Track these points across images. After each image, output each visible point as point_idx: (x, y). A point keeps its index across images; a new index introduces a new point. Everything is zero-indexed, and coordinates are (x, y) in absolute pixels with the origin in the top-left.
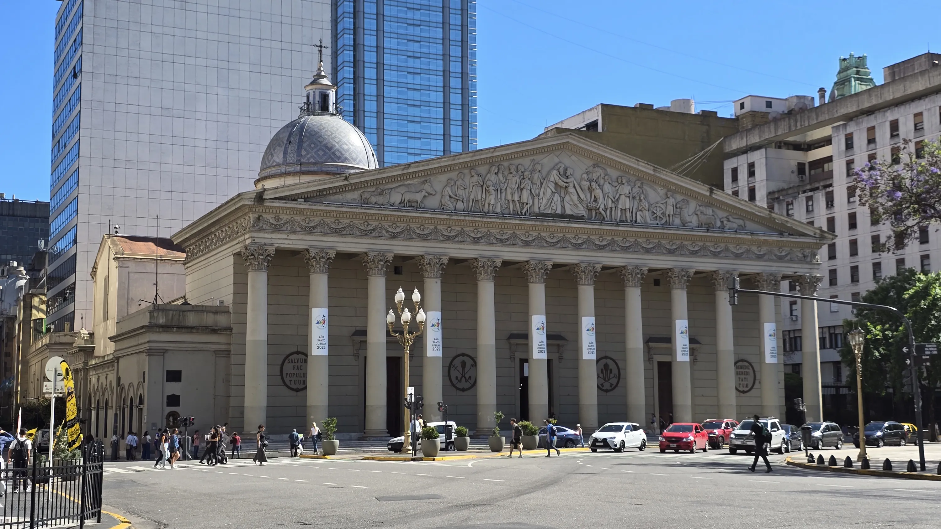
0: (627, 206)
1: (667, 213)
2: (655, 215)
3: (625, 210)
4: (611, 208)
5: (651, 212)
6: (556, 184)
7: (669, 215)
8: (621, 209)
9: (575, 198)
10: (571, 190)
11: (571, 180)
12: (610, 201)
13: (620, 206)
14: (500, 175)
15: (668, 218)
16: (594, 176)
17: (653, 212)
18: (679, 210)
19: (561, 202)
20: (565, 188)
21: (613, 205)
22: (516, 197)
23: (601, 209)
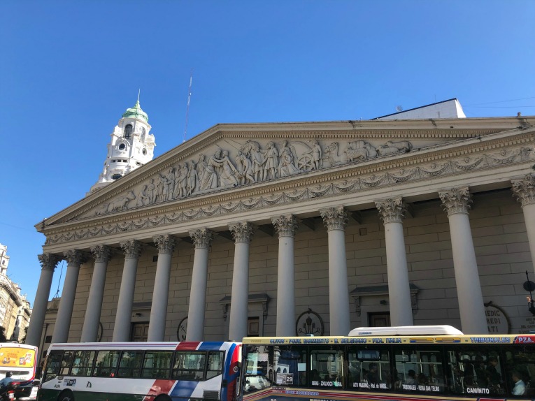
0: (272, 166)
1: (312, 160)
2: (301, 166)
3: (271, 169)
4: (258, 172)
5: (296, 165)
6: (214, 167)
7: (315, 162)
8: (268, 171)
9: (228, 172)
10: (226, 167)
11: (226, 157)
12: (257, 166)
13: (267, 167)
14: (176, 173)
15: (314, 165)
16: (246, 151)
17: (299, 165)
18: (328, 154)
19: (218, 179)
20: (222, 166)
21: (261, 168)
22: (183, 185)
23: (248, 177)
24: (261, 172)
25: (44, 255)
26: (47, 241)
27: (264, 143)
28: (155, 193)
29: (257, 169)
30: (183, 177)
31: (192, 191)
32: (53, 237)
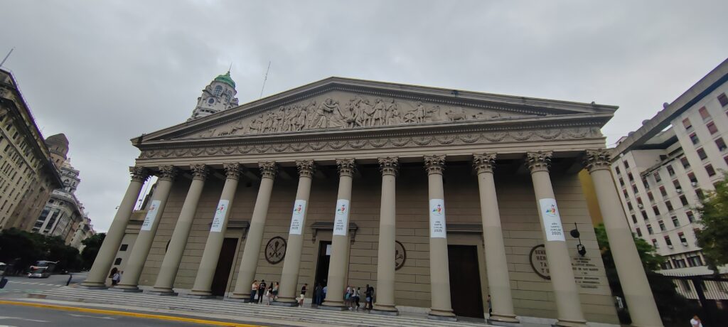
0: (380, 116)
1: (417, 116)
2: (407, 120)
3: (378, 119)
4: (367, 120)
5: (403, 118)
6: (324, 111)
8: (376, 120)
9: (338, 116)
10: (336, 112)
11: (336, 105)
12: (365, 114)
13: (375, 116)
14: (287, 111)
15: (418, 120)
16: (355, 102)
17: (405, 118)
18: (430, 114)
19: (327, 121)
20: (332, 112)
21: (369, 117)
22: (293, 122)
23: (357, 121)
24: (369, 120)
25: (136, 168)
26: (142, 155)
27: (372, 99)
28: (264, 126)
29: (366, 117)
30: (293, 115)
31: (302, 128)
32: (149, 153)
